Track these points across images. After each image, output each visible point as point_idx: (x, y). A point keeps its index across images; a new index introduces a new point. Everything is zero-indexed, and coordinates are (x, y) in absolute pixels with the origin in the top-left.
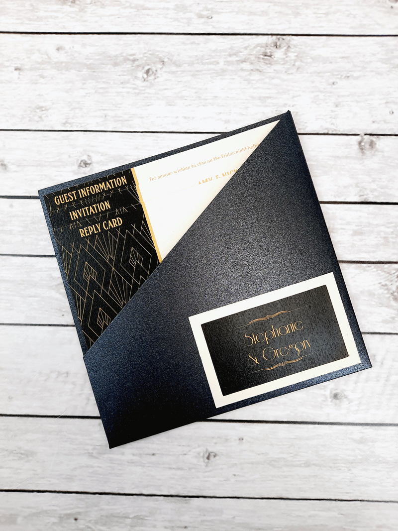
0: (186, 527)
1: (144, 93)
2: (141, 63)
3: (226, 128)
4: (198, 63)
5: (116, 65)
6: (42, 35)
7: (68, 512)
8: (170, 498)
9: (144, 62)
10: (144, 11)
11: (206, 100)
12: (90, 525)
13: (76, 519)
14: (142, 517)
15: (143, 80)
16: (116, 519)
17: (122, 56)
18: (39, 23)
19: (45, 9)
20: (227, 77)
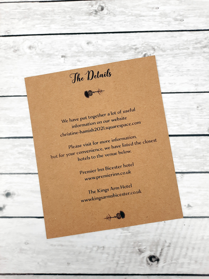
2: (140, 50)
3: (196, 89)
4: (176, 49)
5: (125, 52)
6: (77, 35)
9: (142, 49)
10: (140, 18)
11: (183, 72)
17: (129, 46)
18: (75, 27)
19: (79, 19)
20: (195, 57)
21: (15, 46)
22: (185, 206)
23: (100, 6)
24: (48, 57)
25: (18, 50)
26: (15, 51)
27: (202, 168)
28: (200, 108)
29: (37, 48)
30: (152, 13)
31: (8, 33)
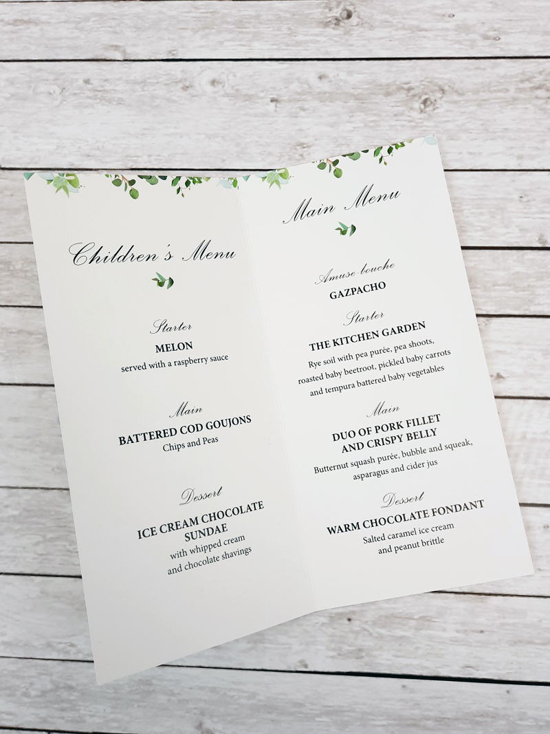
0: (482, 632)
1: (421, 127)
2: (417, 92)
3: (519, 165)
4: (484, 91)
5: (388, 94)
6: (302, 62)
7: (341, 611)
8: (462, 595)
9: (420, 91)
10: (419, 33)
11: (495, 132)
12: (367, 627)
13: (349, 620)
14: (428, 618)
15: (420, 111)
16: (397, 620)
17: (395, 85)
18: (299, 48)
19: (304, 33)
20: (518, 106)
21: (186, 79)
22: (492, 376)
23: (345, 9)
24: (246, 100)
25: (192, 86)
26: (186, 88)
27: (526, 307)
28: (525, 199)
29: (226, 84)
30: (441, 25)
31: (173, 55)
